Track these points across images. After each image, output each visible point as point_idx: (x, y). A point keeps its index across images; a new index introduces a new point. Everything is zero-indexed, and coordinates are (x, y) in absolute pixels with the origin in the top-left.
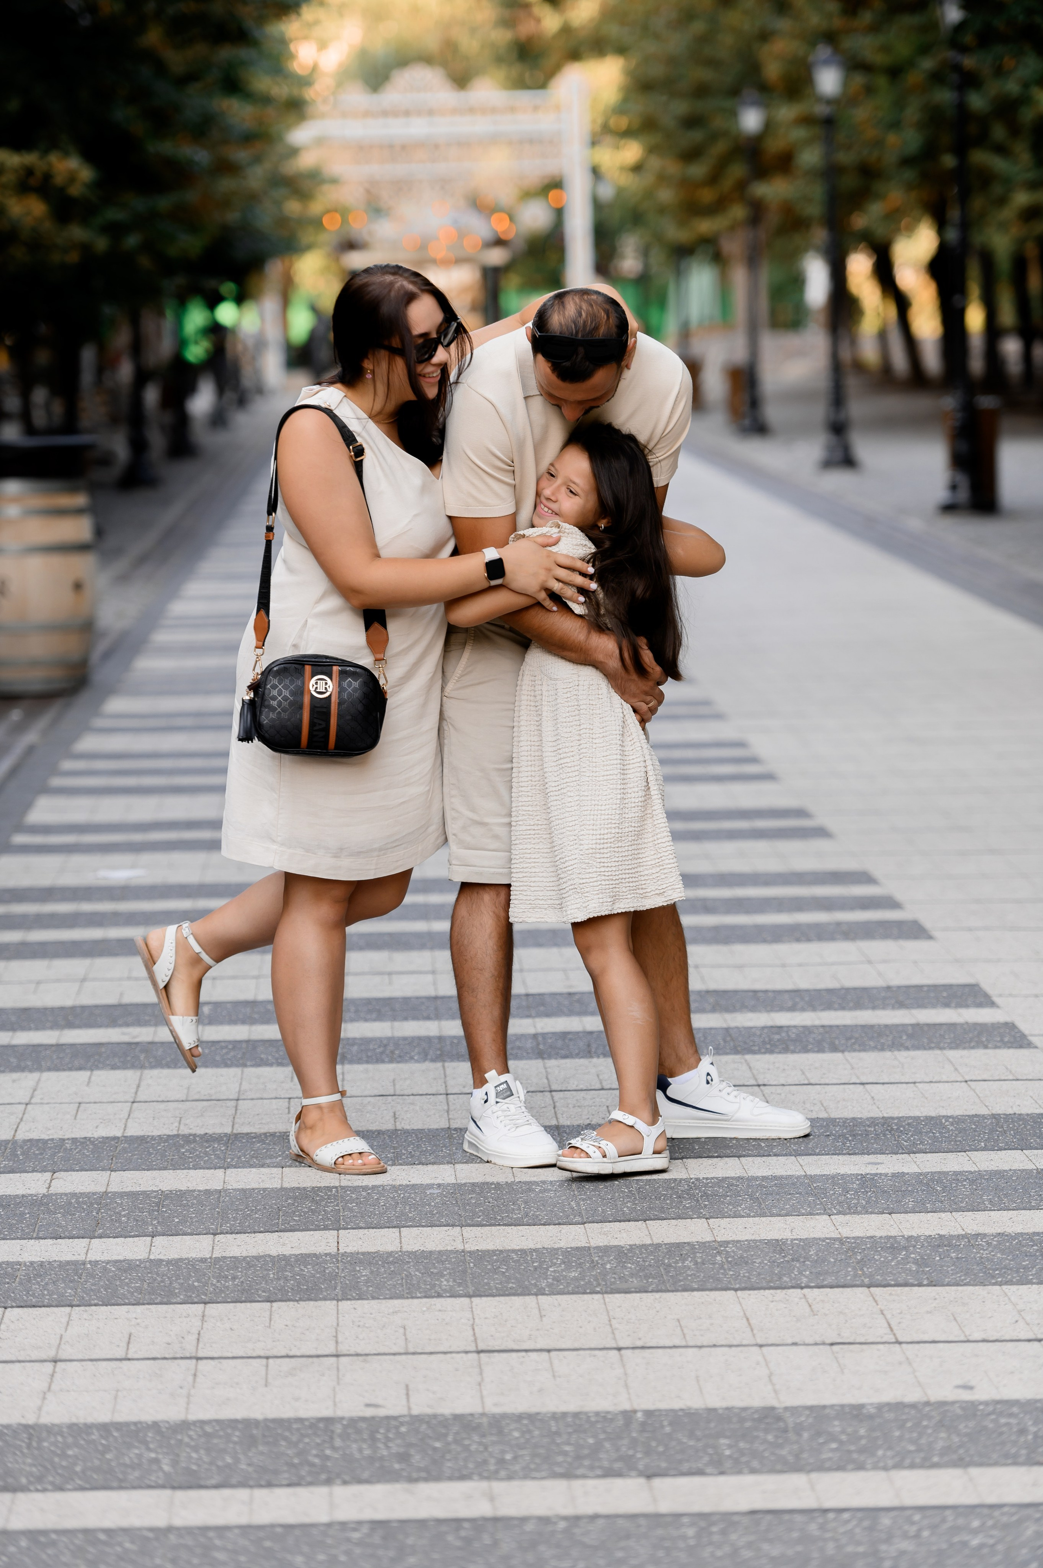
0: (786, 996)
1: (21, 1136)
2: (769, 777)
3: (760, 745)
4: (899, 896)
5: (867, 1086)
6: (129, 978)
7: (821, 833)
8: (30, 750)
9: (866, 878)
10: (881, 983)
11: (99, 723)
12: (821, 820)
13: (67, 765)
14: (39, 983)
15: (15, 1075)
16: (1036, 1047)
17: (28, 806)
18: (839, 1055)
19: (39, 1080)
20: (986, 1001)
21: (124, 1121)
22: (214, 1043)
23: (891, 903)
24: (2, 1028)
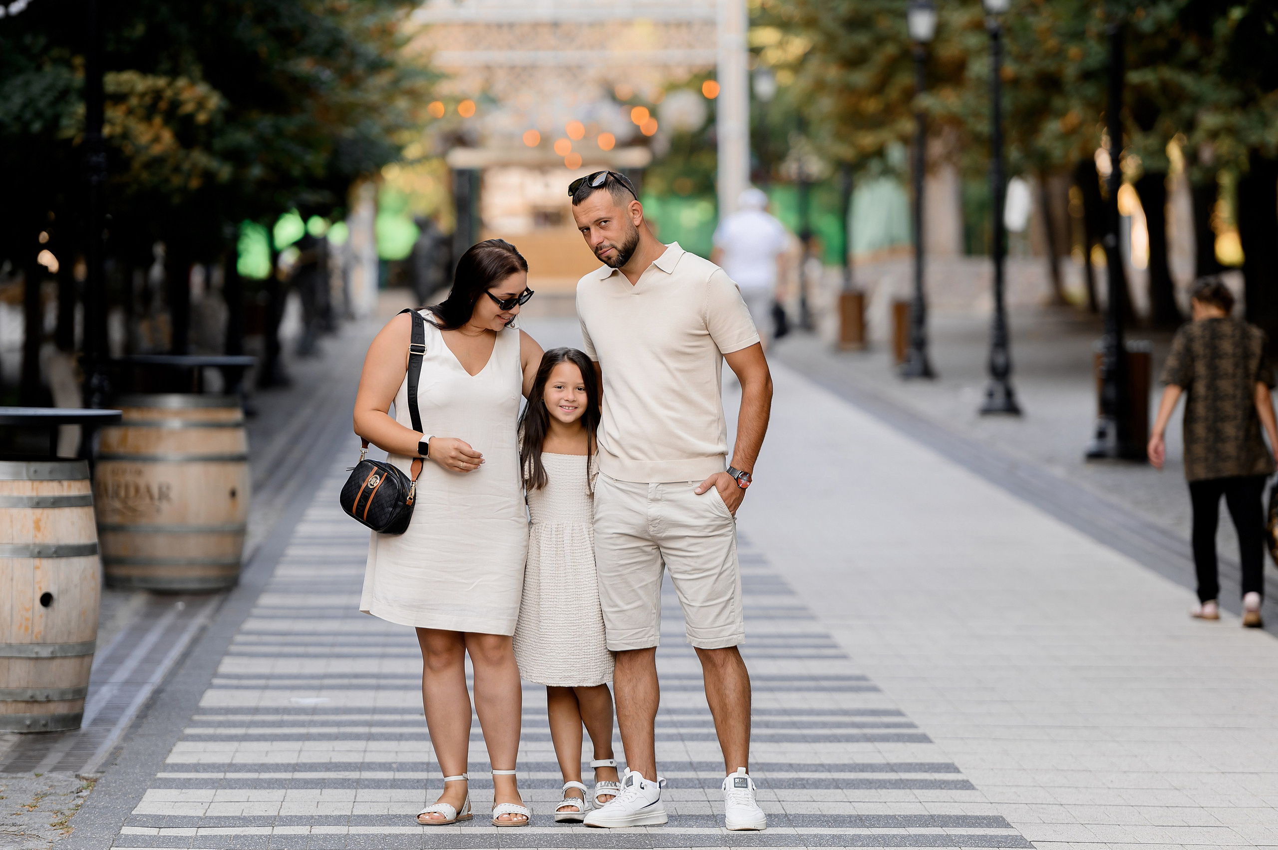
0: (812, 766)
1: (283, 814)
2: (844, 657)
3: (842, 637)
4: (917, 722)
6: (333, 751)
7: (873, 689)
8: (203, 629)
9: (899, 713)
10: (884, 761)
11: (255, 611)
12: (875, 682)
13: (239, 638)
14: (267, 752)
15: (268, 790)
16: (977, 790)
17: (218, 663)
18: (840, 790)
19: (286, 793)
20: (957, 770)
21: (350, 809)
22: (403, 780)
23: (911, 725)
24: (250, 771)
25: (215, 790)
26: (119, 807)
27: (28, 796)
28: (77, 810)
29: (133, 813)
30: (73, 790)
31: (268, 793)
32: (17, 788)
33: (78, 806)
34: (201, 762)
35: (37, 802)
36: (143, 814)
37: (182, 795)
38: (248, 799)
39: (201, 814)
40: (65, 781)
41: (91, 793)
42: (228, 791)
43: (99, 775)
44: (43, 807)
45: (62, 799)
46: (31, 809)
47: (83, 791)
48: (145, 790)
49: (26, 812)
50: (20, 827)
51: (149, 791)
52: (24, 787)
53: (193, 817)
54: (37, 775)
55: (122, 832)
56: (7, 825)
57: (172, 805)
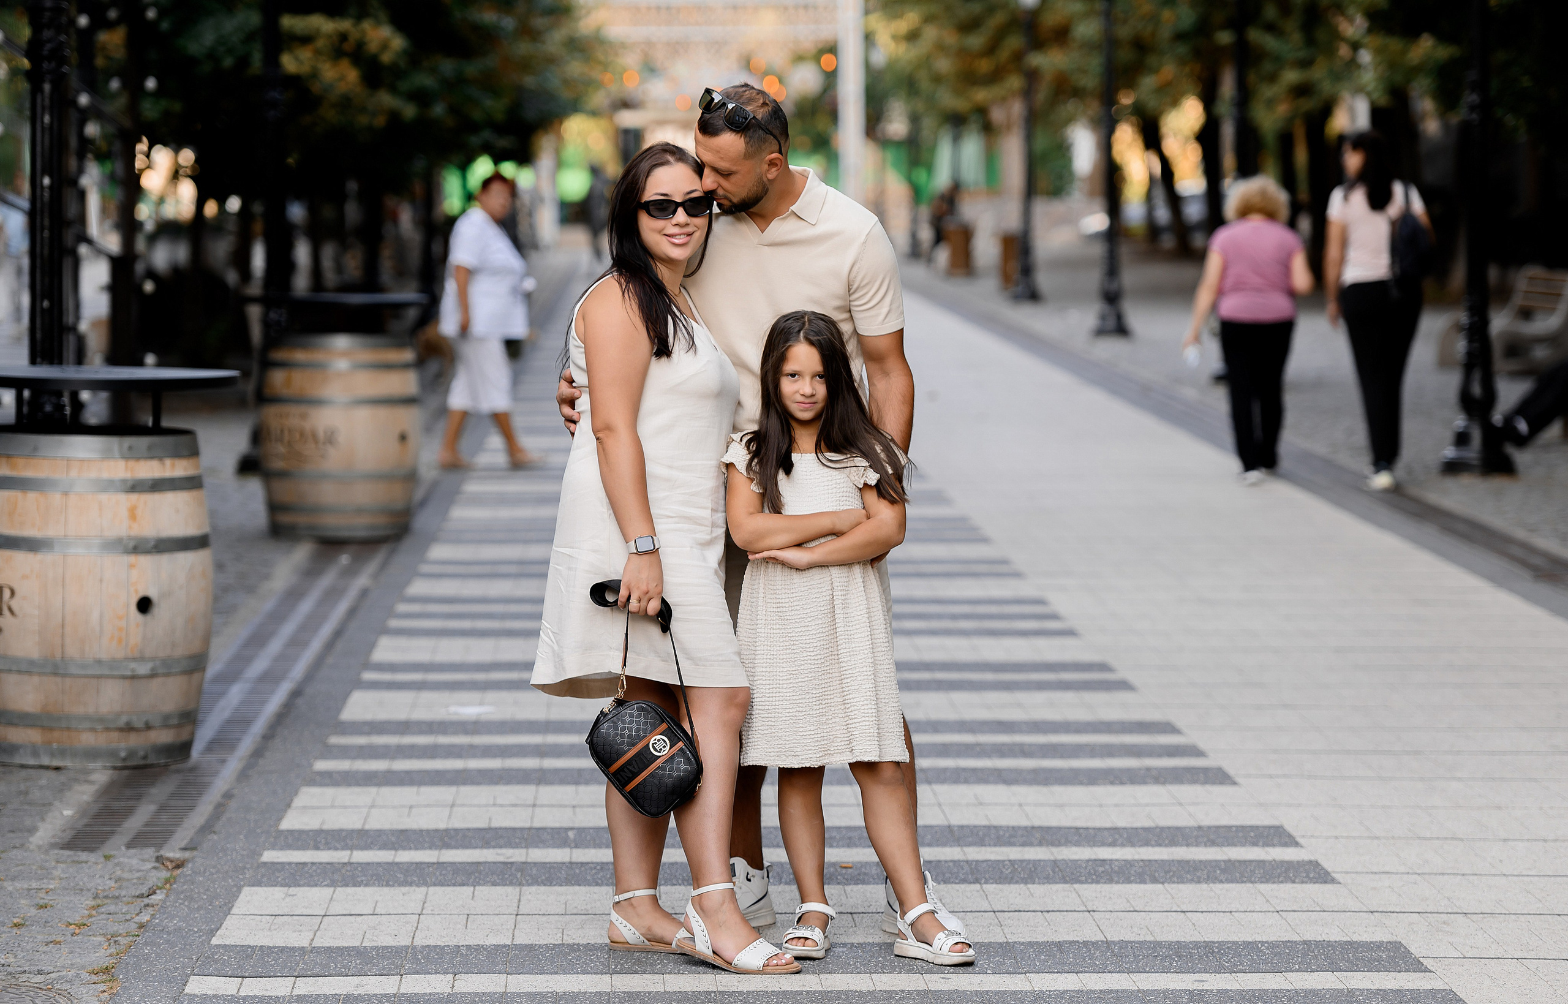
0: (1106, 833)
1: (418, 942)
2: (1070, 633)
3: (1059, 602)
4: (1202, 745)
5: (1187, 914)
6: (494, 805)
7: (1124, 685)
8: (364, 593)
9: (1168, 728)
10: (1192, 823)
11: (425, 568)
12: (1123, 674)
13: (402, 608)
14: (411, 807)
15: (404, 890)
16: (1339, 884)
17: (372, 646)
18: (1160, 886)
19: (427, 893)
20: (1290, 841)
21: (511, 931)
22: (582, 864)
23: (1196, 752)
24: (384, 847)
25: (332, 889)
26: (196, 930)
27: (83, 899)
28: (138, 936)
29: (215, 941)
30: (144, 892)
31: (404, 894)
32: (72, 884)
33: (141, 926)
34: (325, 827)
35: (90, 916)
36: (227, 943)
37: (288, 899)
38: (374, 911)
39: (305, 943)
40: (139, 871)
41: (167, 896)
42: (350, 890)
43: (187, 854)
44: (94, 927)
45: (123, 911)
46: (77, 931)
47: (157, 891)
48: (239, 889)
49: (69, 938)
50: (48, 977)
51: (246, 890)
52: (81, 883)
53: (293, 949)
54: (107, 858)
55: (188, 990)
56: (30, 973)
57: (271, 921)
